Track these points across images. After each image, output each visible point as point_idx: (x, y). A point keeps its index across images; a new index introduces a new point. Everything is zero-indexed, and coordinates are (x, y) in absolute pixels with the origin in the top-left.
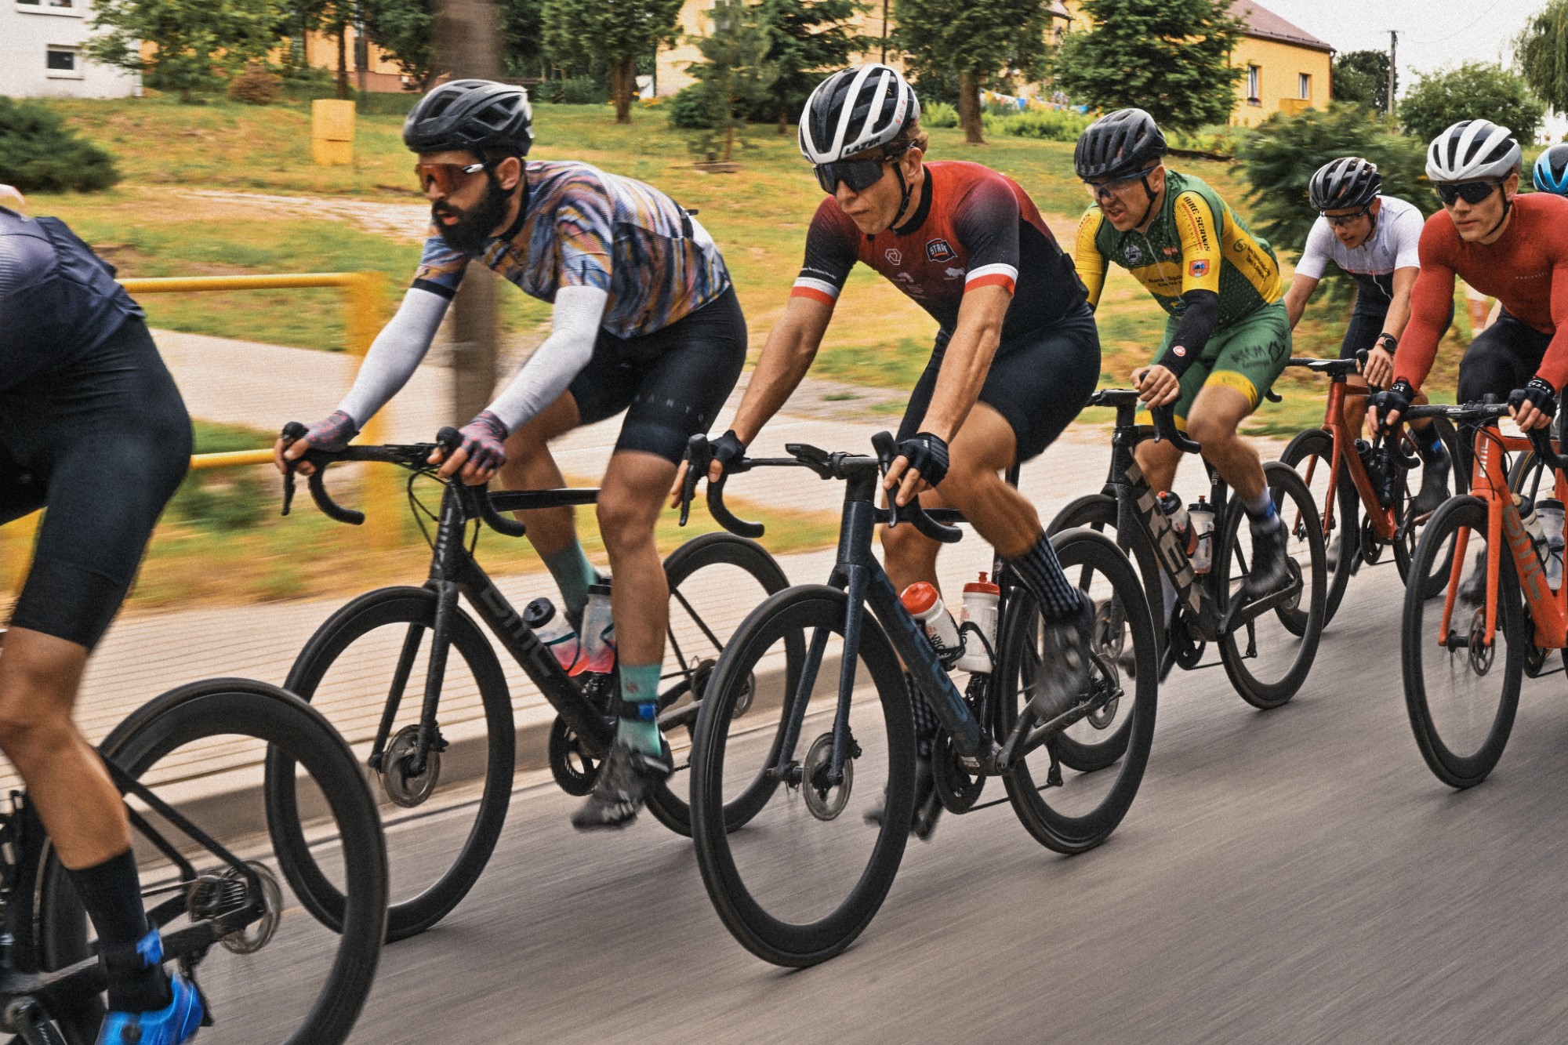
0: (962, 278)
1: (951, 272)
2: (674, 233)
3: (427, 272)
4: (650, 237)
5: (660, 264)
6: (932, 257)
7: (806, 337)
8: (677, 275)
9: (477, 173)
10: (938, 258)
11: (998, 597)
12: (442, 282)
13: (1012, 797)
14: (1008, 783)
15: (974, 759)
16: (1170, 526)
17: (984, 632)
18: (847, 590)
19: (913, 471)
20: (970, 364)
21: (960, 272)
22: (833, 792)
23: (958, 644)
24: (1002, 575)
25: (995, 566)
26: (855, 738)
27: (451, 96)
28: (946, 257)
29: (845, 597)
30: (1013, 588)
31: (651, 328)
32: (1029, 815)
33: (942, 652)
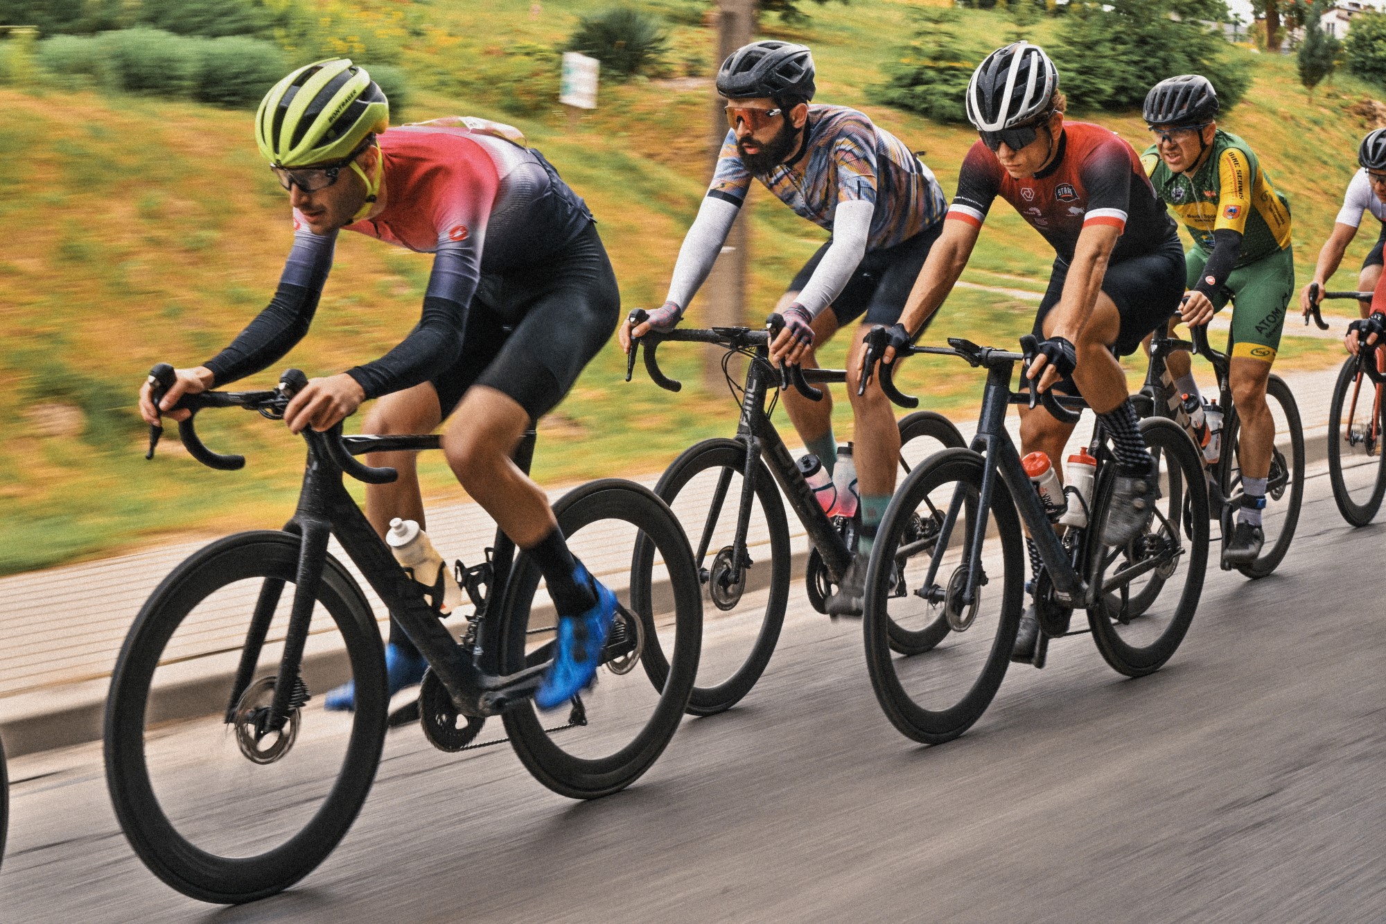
0: (1082, 216)
1: (1074, 210)
2: (912, 170)
3: (723, 185)
4: (898, 170)
5: (903, 192)
6: (1059, 197)
7: (960, 252)
8: (913, 202)
9: (777, 116)
10: (1064, 198)
11: (1095, 468)
12: (734, 193)
13: (1093, 628)
14: (1090, 614)
15: (1067, 594)
16: (1189, 424)
17: (1083, 494)
18: (984, 454)
19: (1050, 366)
20: (1087, 284)
21: (1081, 210)
22: (966, 609)
23: (1062, 503)
24: (1098, 450)
25: (1092, 443)
26: (984, 569)
27: (759, 55)
28: (1069, 198)
29: (984, 460)
30: (1105, 461)
31: (889, 244)
32: (1104, 643)
33: (1050, 508)
